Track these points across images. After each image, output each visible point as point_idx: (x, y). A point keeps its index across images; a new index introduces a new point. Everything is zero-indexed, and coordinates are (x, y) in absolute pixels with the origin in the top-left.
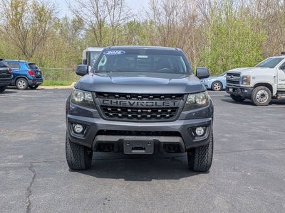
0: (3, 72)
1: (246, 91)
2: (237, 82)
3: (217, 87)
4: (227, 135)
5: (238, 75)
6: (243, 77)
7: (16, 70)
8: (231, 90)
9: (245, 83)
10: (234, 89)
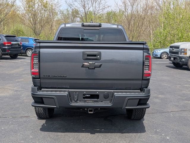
0: (16, 44)
1: (183, 60)
2: (177, 53)
3: (165, 56)
4: (160, 96)
5: (178, 47)
6: (181, 49)
7: (26, 44)
8: (172, 59)
9: (183, 54)
10: (175, 58)
